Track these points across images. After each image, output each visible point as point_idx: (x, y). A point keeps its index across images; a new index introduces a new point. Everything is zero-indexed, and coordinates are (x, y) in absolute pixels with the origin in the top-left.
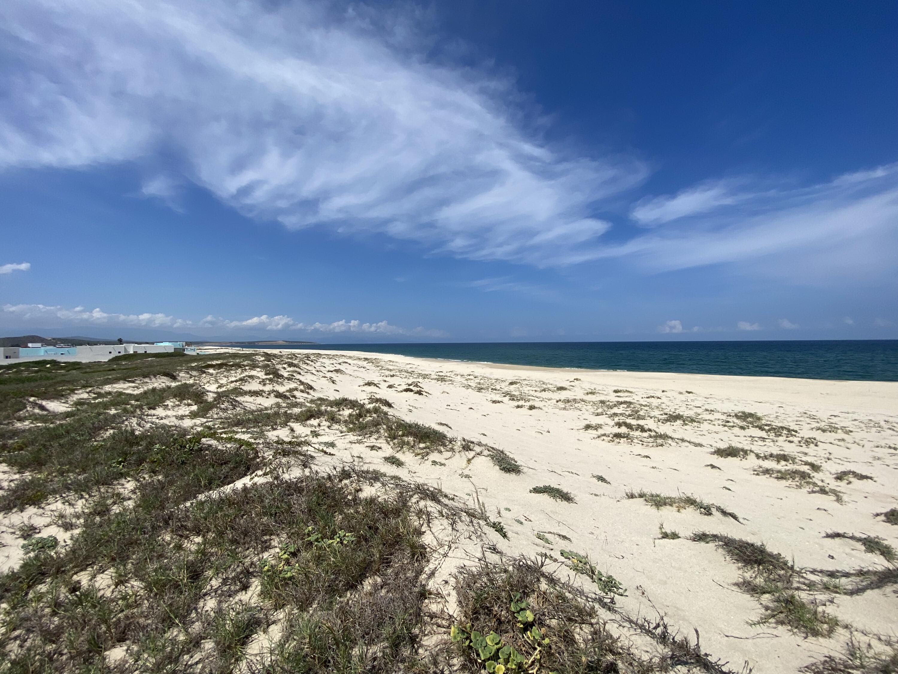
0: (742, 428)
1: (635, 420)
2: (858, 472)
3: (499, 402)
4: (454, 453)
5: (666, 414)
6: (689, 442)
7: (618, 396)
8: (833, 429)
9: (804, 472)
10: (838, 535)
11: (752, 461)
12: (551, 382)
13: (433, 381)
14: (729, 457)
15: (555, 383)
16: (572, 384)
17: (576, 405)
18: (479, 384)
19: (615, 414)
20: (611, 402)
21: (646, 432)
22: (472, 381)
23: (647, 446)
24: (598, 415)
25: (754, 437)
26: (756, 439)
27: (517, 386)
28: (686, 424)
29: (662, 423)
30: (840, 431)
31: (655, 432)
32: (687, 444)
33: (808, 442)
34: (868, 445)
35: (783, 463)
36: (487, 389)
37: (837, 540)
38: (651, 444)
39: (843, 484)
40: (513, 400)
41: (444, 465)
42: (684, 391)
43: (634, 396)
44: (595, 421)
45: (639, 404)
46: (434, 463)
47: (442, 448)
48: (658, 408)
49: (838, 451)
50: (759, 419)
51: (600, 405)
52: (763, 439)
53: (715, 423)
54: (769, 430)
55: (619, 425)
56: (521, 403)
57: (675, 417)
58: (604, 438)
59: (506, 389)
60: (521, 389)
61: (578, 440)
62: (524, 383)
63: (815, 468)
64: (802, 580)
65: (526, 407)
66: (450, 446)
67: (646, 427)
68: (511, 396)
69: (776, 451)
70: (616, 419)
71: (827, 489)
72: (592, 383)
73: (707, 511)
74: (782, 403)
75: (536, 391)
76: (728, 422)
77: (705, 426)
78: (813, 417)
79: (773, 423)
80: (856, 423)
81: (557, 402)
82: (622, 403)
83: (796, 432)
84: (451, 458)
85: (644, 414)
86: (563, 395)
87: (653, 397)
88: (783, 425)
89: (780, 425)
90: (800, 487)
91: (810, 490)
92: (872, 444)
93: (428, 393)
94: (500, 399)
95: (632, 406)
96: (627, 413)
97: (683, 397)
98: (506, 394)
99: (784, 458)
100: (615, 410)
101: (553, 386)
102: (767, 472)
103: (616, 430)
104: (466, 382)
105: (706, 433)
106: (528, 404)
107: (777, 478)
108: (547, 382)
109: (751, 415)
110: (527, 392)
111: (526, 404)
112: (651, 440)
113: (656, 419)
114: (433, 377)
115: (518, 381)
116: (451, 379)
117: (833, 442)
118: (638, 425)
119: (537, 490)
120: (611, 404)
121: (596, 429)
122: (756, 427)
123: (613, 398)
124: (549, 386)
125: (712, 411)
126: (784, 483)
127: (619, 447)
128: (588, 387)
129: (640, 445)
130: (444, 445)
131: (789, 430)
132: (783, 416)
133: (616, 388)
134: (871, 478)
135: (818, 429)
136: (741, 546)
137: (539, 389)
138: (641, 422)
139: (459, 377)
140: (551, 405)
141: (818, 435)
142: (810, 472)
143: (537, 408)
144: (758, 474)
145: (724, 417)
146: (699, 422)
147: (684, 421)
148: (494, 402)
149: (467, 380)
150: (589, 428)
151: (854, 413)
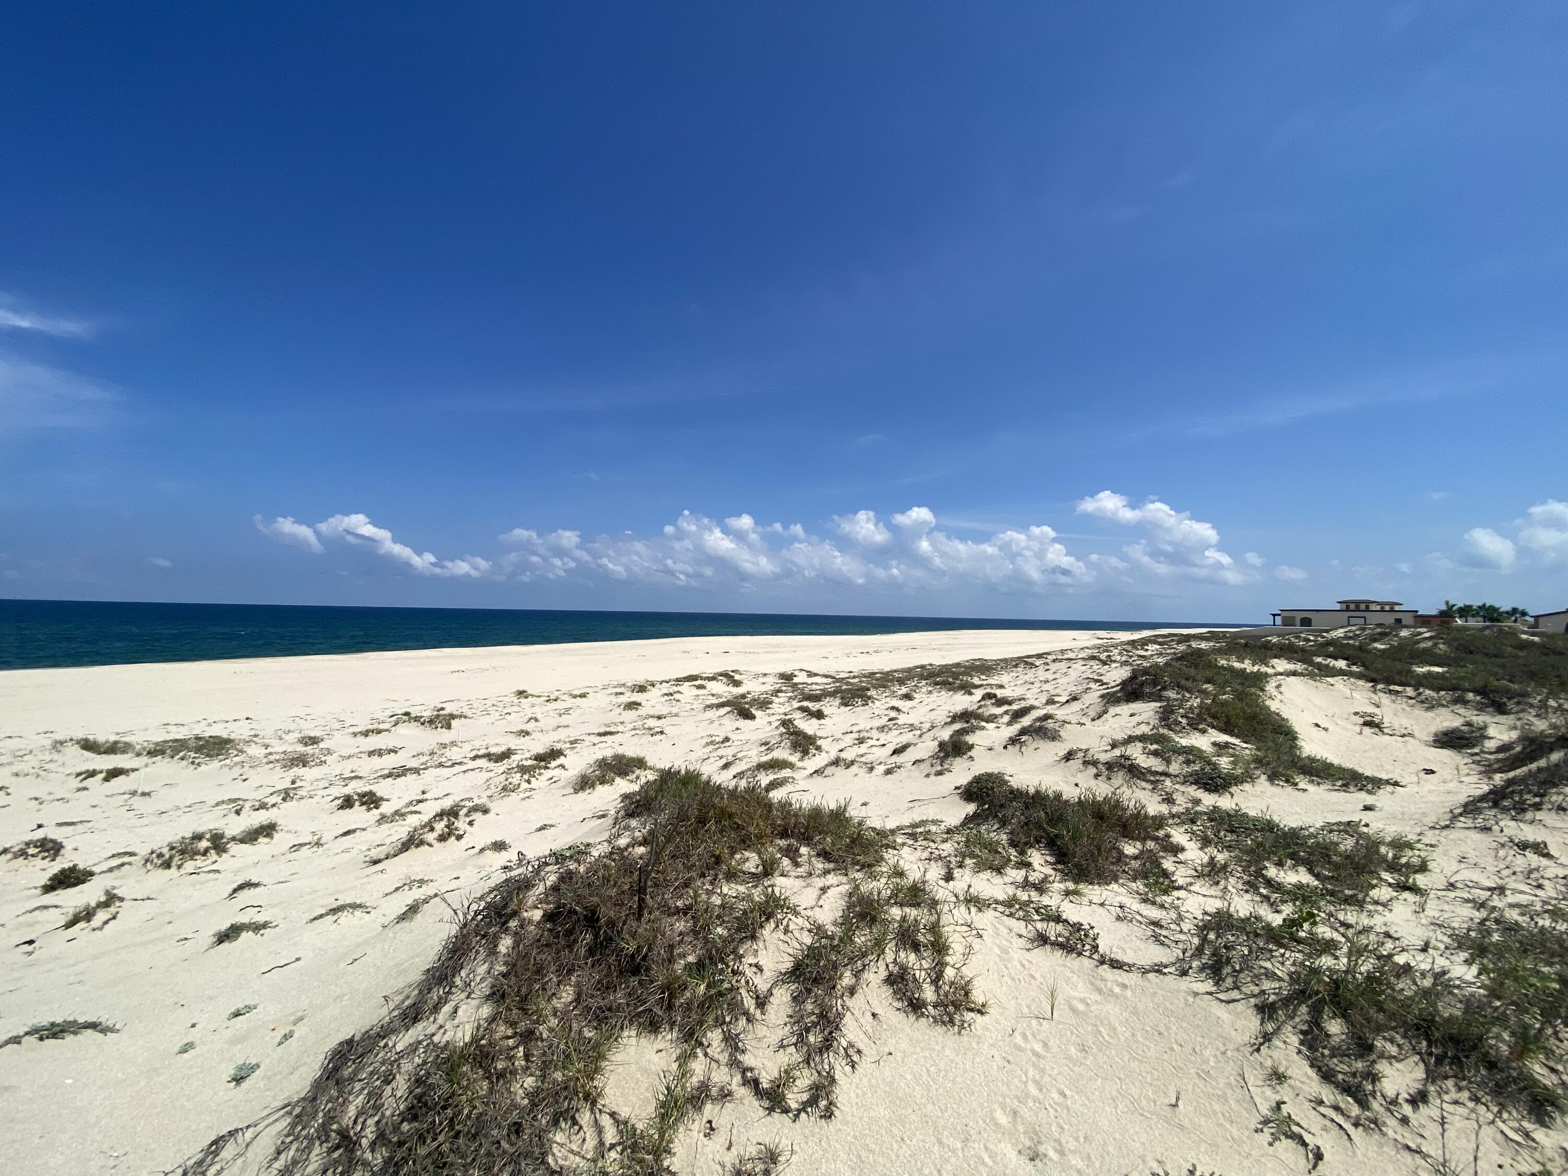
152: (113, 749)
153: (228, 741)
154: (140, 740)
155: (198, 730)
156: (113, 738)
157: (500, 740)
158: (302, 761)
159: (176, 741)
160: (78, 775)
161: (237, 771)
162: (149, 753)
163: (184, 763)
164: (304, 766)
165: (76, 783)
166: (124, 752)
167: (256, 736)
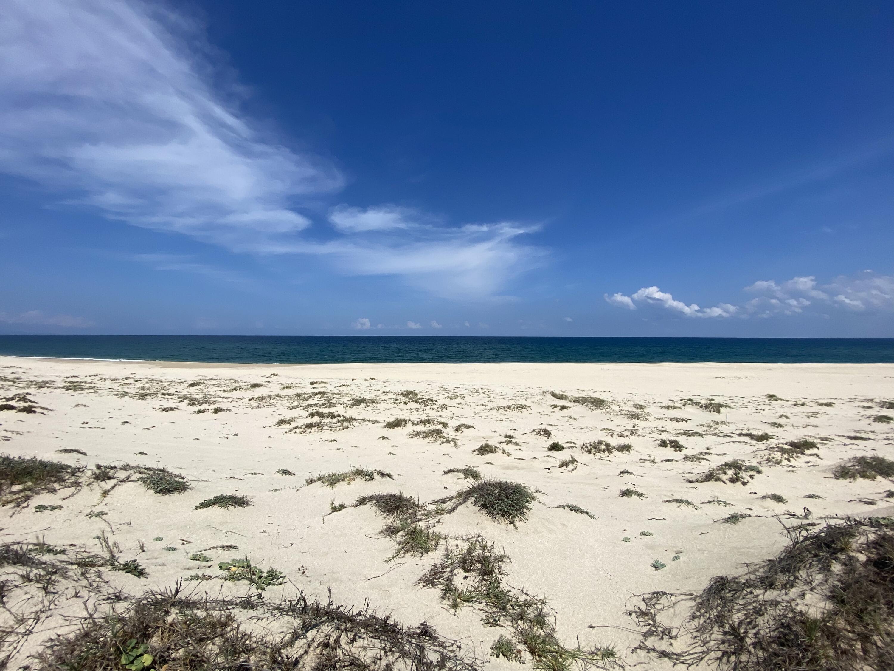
0: (406, 403)
1: (327, 409)
2: (466, 424)
3: (172, 409)
4: (79, 488)
5: (353, 399)
6: (369, 421)
7: (314, 388)
8: (455, 397)
9: (438, 430)
10: (451, 471)
11: (410, 428)
12: (244, 380)
13: (59, 391)
14: (396, 428)
15: (248, 380)
16: (268, 379)
17: (271, 401)
18: (143, 389)
19: (310, 406)
20: (307, 394)
21: (336, 417)
22: (131, 386)
23: (335, 430)
24: (293, 408)
25: (412, 409)
26: (413, 410)
27: (201, 387)
28: (368, 406)
29: (350, 407)
30: (459, 398)
31: (344, 417)
32: (367, 423)
33: (444, 407)
34: (473, 405)
35: (428, 425)
36: (156, 394)
37: (450, 474)
38: (338, 429)
39: (459, 433)
40: (193, 404)
41: (60, 507)
42: (368, 378)
43: (329, 387)
44: (288, 414)
45: (332, 393)
46: (41, 508)
47: (56, 486)
48: (347, 394)
49: (457, 411)
50: (416, 395)
51: (296, 398)
52: (417, 409)
53: (389, 402)
54: (421, 402)
55: (312, 415)
56: (202, 407)
57: (359, 401)
58: (297, 430)
59: (184, 392)
60: (205, 390)
61: (270, 437)
62: (210, 383)
63: (445, 425)
64: (423, 512)
65: (211, 411)
66: (73, 479)
67: (336, 413)
68: (191, 399)
69: (424, 417)
70: (310, 410)
71: (450, 439)
72: (289, 377)
73: (370, 477)
74: (430, 381)
75: (224, 391)
76: (397, 400)
77: (382, 405)
78: (446, 390)
79: (424, 397)
80: (467, 391)
81: (250, 400)
82: (316, 394)
83: (436, 401)
84: (73, 495)
85: (335, 402)
86: (258, 392)
87: (344, 385)
88: (429, 398)
89: (427, 398)
90: (435, 441)
91: (440, 442)
92: (474, 404)
93: (47, 409)
94: (174, 406)
95: (326, 396)
96: (321, 403)
97: (367, 383)
98: (183, 399)
99: (428, 421)
100: (310, 401)
101: (246, 384)
102: (418, 434)
103: (309, 420)
104: (120, 389)
105: (381, 411)
106: (213, 407)
107: (423, 437)
108: (239, 380)
109: (411, 392)
110: (213, 394)
111: (210, 407)
112: (339, 424)
113: (345, 405)
114: (57, 385)
115: (202, 381)
116: (93, 385)
117: (455, 405)
118: (330, 412)
119: (205, 505)
120: (306, 396)
121: (290, 423)
122: (414, 401)
123: (309, 390)
124: (241, 384)
125: (387, 392)
126: (427, 440)
127: (311, 436)
128: (285, 381)
129: (329, 431)
130: (60, 480)
131: (432, 401)
132: (430, 391)
133: (312, 381)
134: (473, 427)
135: (448, 397)
136: (386, 500)
137: (229, 389)
138: (332, 410)
139: (108, 382)
140: (242, 404)
141: (448, 402)
142: (441, 429)
143: (224, 410)
144: (412, 437)
145: (395, 397)
146: (377, 403)
147: (366, 404)
148: (165, 410)
149: (122, 385)
150: (282, 423)
151: (467, 384)
152: (562, 397)
153: (603, 401)
154: (570, 395)
155: (590, 394)
156: (561, 393)
157: (758, 427)
158: (636, 416)
159: (583, 397)
160: (552, 406)
161: (608, 416)
162: (574, 401)
163: (587, 408)
164: (638, 419)
165: (551, 409)
166: (565, 399)
167: (614, 400)
